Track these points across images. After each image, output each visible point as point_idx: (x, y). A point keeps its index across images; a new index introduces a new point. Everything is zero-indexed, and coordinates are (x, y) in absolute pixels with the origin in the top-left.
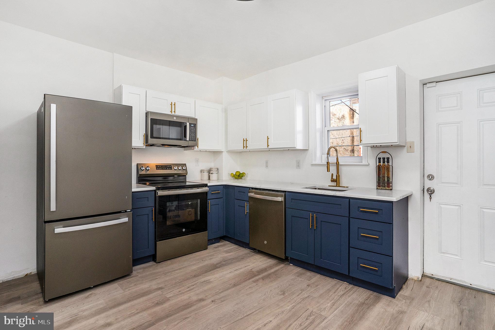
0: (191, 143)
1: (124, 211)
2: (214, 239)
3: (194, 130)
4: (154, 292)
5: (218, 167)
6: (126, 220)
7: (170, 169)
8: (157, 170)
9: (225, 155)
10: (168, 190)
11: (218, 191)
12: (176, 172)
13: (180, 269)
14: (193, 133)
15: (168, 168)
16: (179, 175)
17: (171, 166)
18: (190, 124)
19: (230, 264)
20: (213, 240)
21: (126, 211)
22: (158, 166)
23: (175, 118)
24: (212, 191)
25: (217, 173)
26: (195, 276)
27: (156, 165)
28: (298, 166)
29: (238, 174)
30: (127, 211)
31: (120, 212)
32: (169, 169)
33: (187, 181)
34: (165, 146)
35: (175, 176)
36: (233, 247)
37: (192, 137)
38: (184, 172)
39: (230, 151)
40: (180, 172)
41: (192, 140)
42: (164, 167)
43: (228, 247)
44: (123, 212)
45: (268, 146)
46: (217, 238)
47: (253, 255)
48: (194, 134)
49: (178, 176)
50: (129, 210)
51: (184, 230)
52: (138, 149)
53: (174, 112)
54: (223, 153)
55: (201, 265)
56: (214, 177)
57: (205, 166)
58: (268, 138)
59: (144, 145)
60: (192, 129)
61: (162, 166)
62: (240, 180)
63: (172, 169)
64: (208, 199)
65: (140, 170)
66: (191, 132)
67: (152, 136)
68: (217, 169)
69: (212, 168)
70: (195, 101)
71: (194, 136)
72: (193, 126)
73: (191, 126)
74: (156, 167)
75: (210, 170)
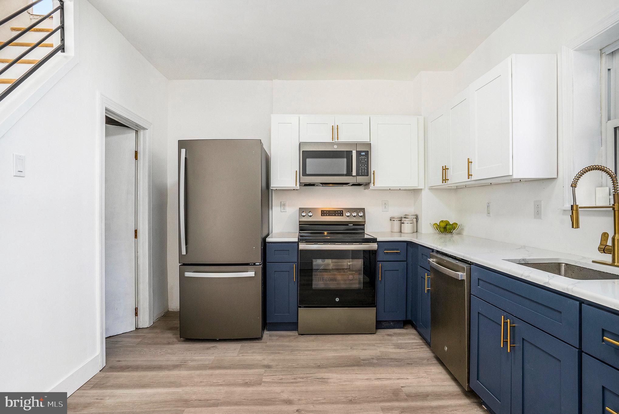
0: (360, 179)
2: (393, 321)
3: (365, 160)
4: (257, 368)
5: (417, 213)
6: (251, 274)
7: (340, 216)
8: (322, 216)
9: (426, 195)
10: (314, 244)
11: (398, 250)
12: (348, 219)
13: (313, 350)
14: (364, 165)
15: (338, 213)
16: (355, 224)
17: (341, 212)
18: (357, 152)
19: (387, 365)
20: (390, 323)
21: (254, 264)
22: (324, 211)
23: (335, 147)
24: (385, 250)
25: (411, 222)
26: (319, 367)
27: (321, 211)
28: (538, 213)
29: (443, 225)
30: (256, 264)
31: (247, 264)
32: (338, 216)
33: (365, 233)
34: (329, 185)
35: (349, 225)
36: (417, 341)
37: (362, 170)
38: (361, 220)
39: (433, 187)
40: (354, 220)
41: (363, 174)
42: (332, 212)
43: (409, 339)
44: (251, 265)
45: (469, 175)
46: (398, 321)
47: (433, 364)
48: (366, 165)
49: (353, 225)
50: (259, 264)
51: (337, 300)
53: (338, 138)
54: (423, 191)
55: (344, 354)
56: (407, 227)
57: (397, 211)
58: (469, 162)
59: (296, 185)
60: (362, 159)
61: (329, 211)
62: (449, 236)
63: (343, 216)
64: (378, 261)
65: (301, 216)
66: (361, 163)
67: (305, 174)
68: (416, 217)
69: (406, 215)
70: (370, 118)
71: (366, 168)
72: (363, 154)
73: (360, 154)
74: (321, 212)
75: (405, 218)
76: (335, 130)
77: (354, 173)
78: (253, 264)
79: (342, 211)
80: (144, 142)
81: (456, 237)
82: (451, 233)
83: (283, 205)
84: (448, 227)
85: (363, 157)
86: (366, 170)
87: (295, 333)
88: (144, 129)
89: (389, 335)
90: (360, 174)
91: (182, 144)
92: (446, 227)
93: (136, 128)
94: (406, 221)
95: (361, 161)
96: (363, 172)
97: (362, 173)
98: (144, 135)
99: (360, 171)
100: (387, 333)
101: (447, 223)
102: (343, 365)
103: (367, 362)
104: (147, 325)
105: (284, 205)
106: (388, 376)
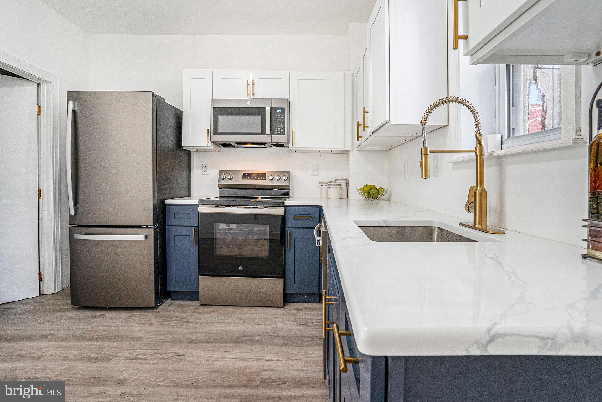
0: (275, 139)
1: (145, 226)
2: (307, 294)
3: (281, 118)
5: (347, 177)
6: (142, 237)
7: (263, 179)
8: (242, 179)
12: (272, 183)
14: (280, 123)
15: (260, 177)
16: (280, 188)
17: (264, 175)
18: (272, 109)
21: (147, 227)
22: (245, 174)
23: (249, 103)
24: (295, 215)
25: (338, 187)
27: (243, 173)
28: (435, 170)
29: (367, 189)
32: (260, 179)
35: (274, 189)
37: (278, 129)
38: (286, 183)
40: (277, 183)
41: (279, 133)
42: (254, 175)
44: (143, 228)
46: (313, 295)
48: (282, 124)
49: (278, 190)
50: (151, 226)
51: (241, 268)
52: (201, 151)
53: (253, 94)
54: (351, 153)
56: (334, 192)
58: (365, 112)
59: (208, 145)
60: (277, 116)
61: (251, 174)
62: (375, 201)
63: (265, 179)
64: (287, 228)
65: (220, 179)
66: (277, 121)
67: (215, 132)
68: (345, 182)
69: (336, 179)
70: (290, 72)
71: (282, 127)
72: (279, 111)
73: (276, 112)
74: (243, 175)
75: (335, 183)
76: (251, 85)
77: (268, 132)
78: (145, 227)
79: (266, 174)
80: (48, 96)
81: (382, 203)
82: (376, 198)
83: (204, 167)
84: (372, 192)
85: (279, 115)
86: (282, 129)
87: (196, 303)
88: (48, 82)
89: (297, 309)
90: (276, 133)
91: (71, 96)
92: (370, 192)
93: (37, 81)
94: (333, 186)
95: (276, 119)
96: (279, 131)
97: (277, 131)
98: (48, 88)
99: (276, 130)
100: (296, 307)
101: (372, 188)
102: (219, 341)
103: (249, 338)
104: (52, 291)
105: (206, 167)
106: (259, 356)
